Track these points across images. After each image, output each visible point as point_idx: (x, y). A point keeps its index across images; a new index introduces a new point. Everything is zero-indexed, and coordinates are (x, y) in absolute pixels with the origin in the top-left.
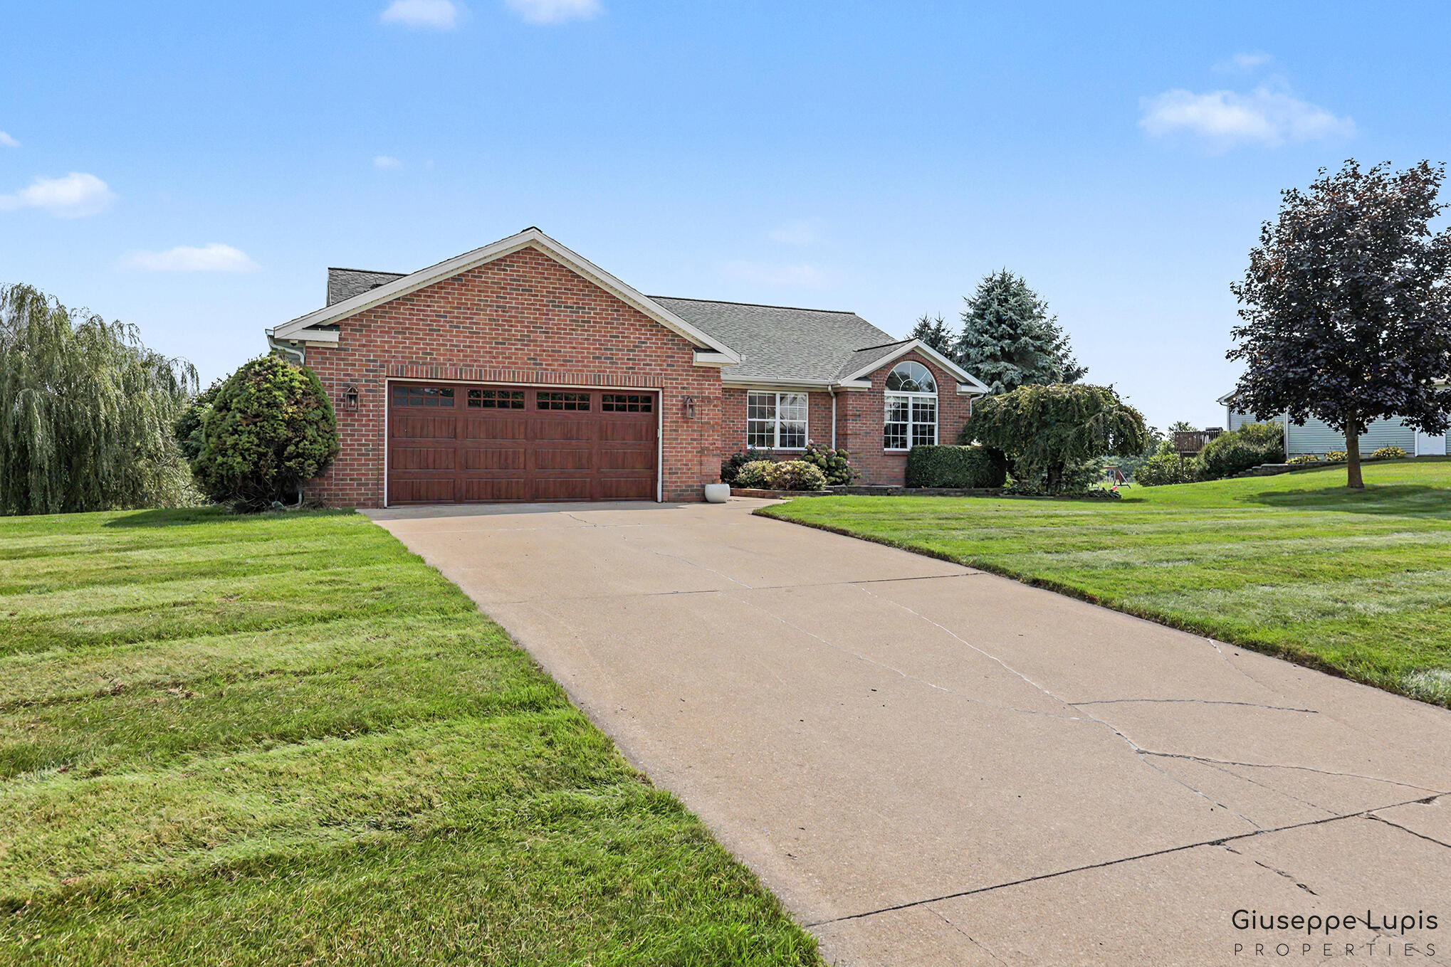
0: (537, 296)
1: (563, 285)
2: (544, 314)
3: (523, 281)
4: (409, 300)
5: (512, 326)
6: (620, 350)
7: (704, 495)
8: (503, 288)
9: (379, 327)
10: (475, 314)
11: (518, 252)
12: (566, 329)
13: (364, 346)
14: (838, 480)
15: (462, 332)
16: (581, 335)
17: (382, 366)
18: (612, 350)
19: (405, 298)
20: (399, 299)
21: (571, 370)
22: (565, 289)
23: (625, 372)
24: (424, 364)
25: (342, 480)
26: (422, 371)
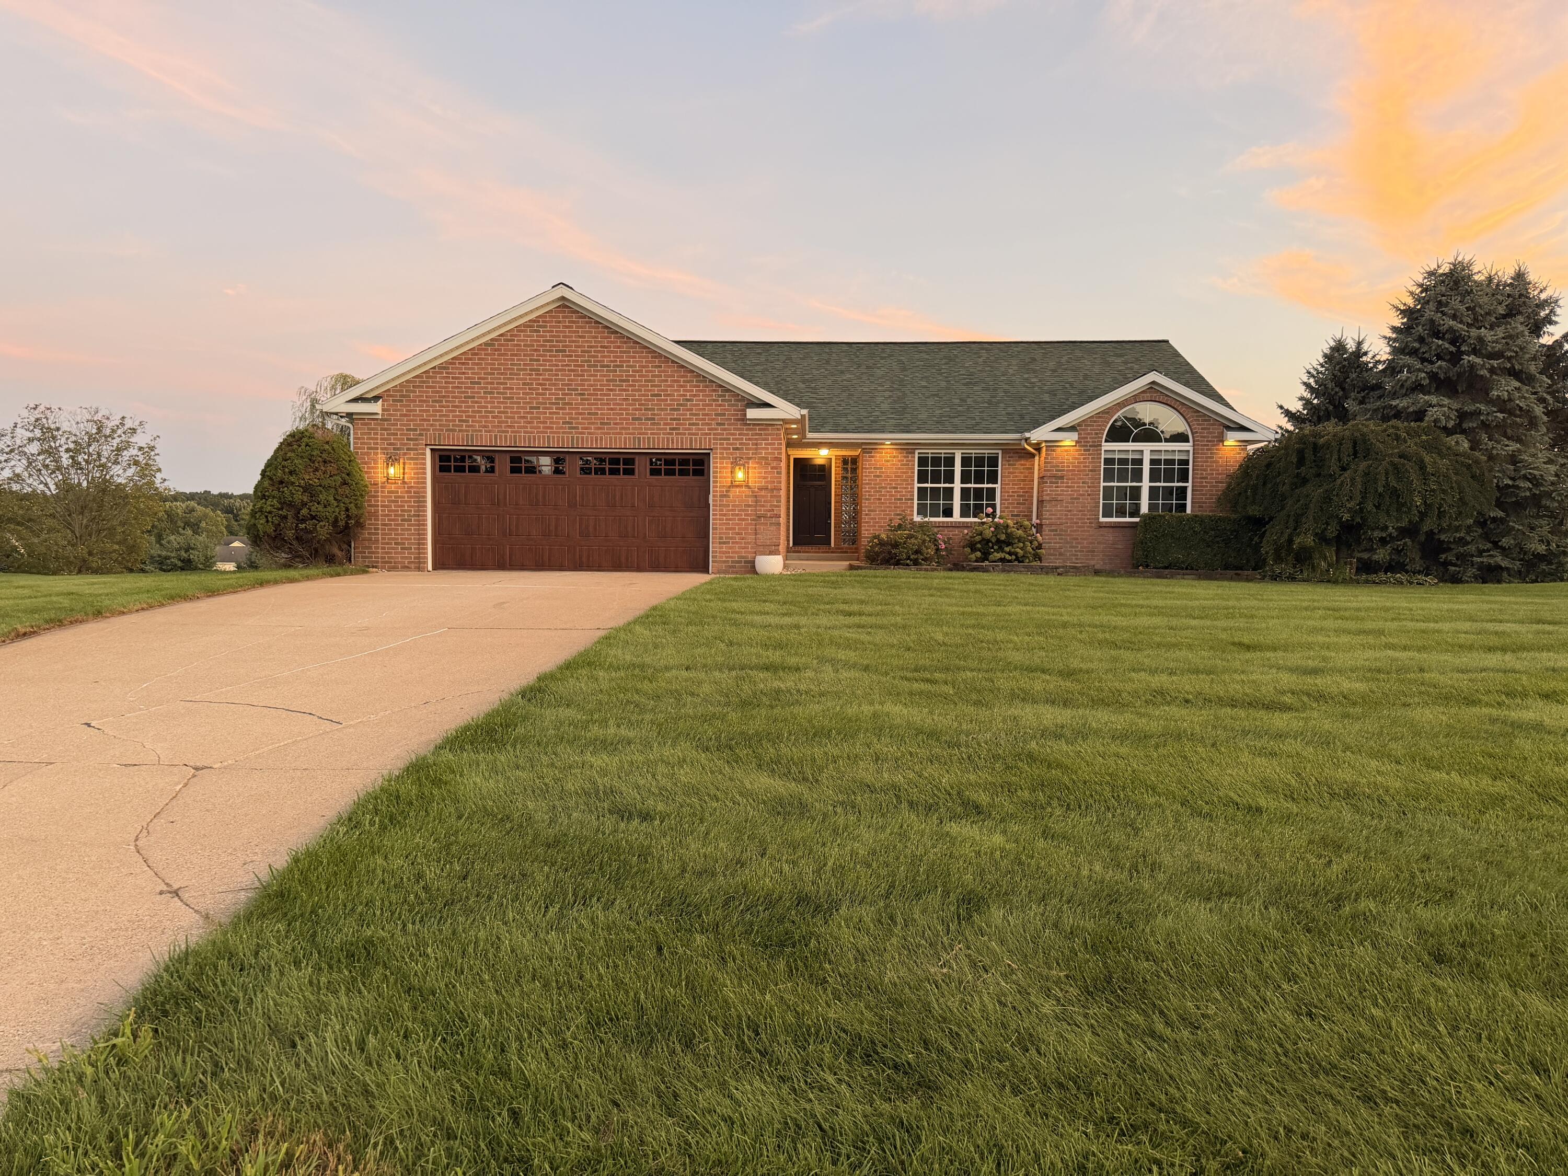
0: (571, 356)
1: (599, 342)
2: (579, 376)
3: (557, 341)
4: (445, 368)
5: (546, 389)
6: (662, 410)
7: (754, 567)
8: (536, 350)
9: (417, 396)
10: (508, 379)
11: (551, 311)
12: (602, 390)
13: (405, 415)
14: (1008, 557)
15: (495, 398)
16: (619, 395)
17: (421, 435)
18: (653, 409)
19: (442, 367)
20: (434, 368)
21: (609, 434)
22: (601, 347)
23: (669, 434)
24: (460, 431)
25: (387, 544)
26: (458, 439)
